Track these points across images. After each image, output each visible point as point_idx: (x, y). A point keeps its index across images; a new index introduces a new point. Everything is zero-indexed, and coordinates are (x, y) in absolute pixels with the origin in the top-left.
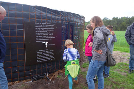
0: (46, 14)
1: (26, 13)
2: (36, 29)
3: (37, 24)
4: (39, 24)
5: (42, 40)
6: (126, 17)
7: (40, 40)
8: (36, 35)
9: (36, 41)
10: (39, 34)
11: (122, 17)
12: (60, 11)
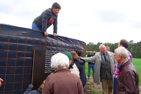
0: (56, 41)
1: (37, 39)
2: (47, 58)
3: (47, 52)
4: (50, 52)
5: (51, 71)
6: (110, 43)
7: (49, 71)
8: (46, 65)
9: (45, 72)
10: (48, 63)
11: (106, 43)
12: (70, 39)
